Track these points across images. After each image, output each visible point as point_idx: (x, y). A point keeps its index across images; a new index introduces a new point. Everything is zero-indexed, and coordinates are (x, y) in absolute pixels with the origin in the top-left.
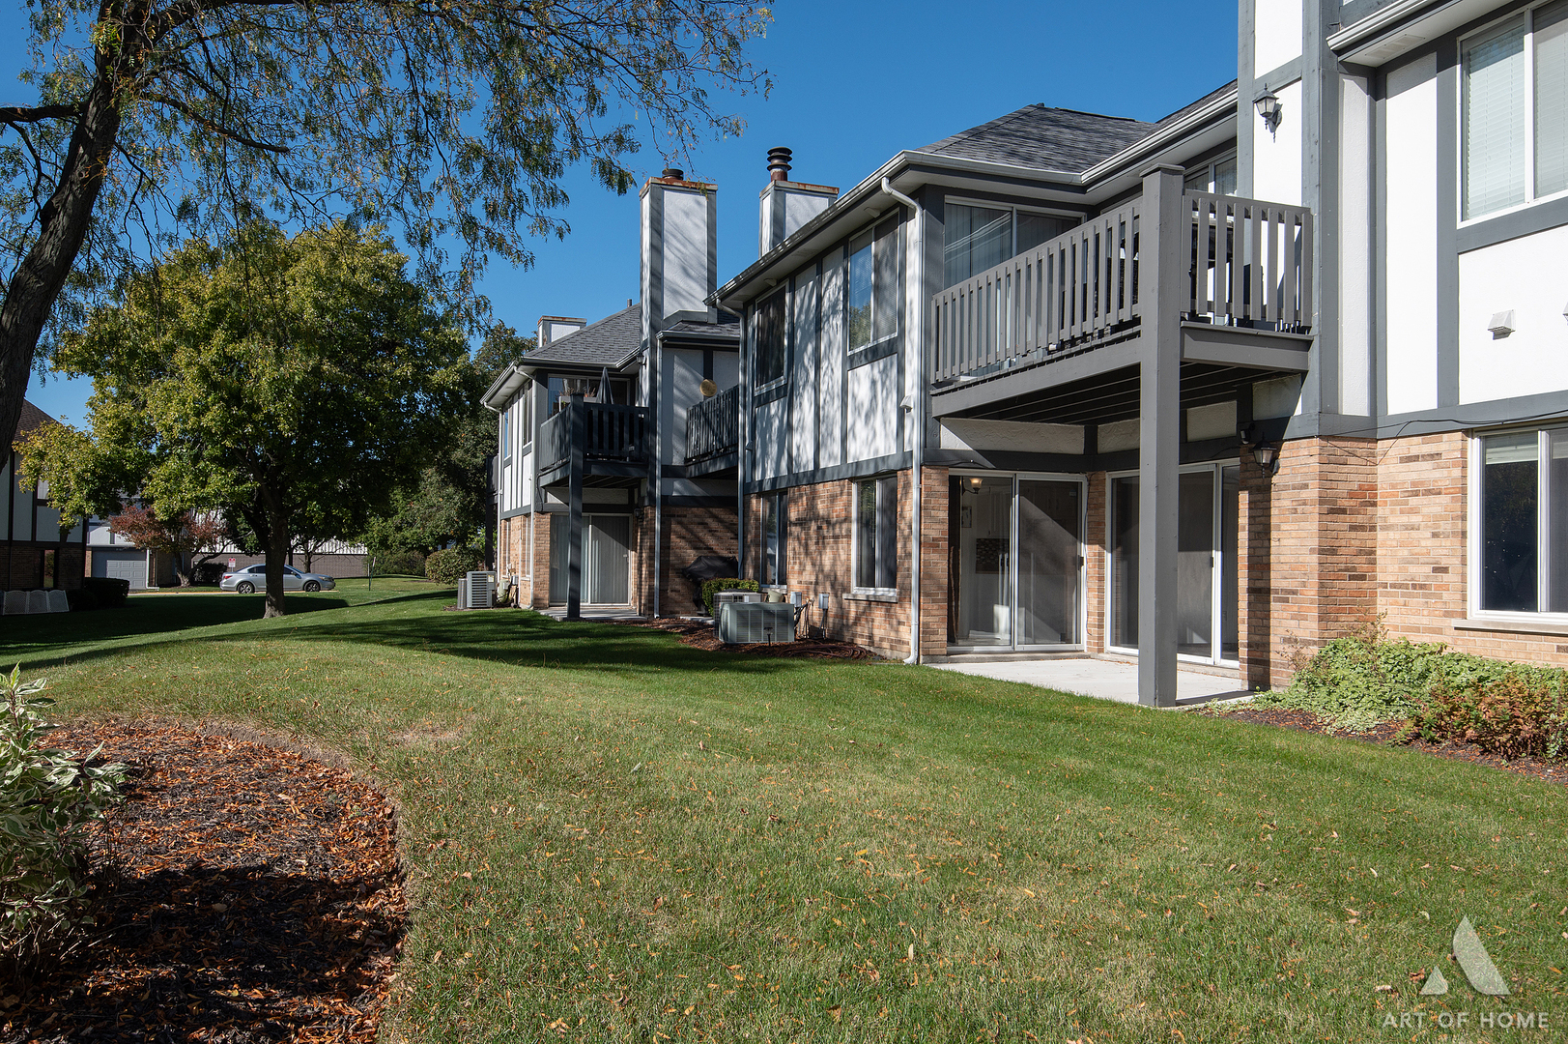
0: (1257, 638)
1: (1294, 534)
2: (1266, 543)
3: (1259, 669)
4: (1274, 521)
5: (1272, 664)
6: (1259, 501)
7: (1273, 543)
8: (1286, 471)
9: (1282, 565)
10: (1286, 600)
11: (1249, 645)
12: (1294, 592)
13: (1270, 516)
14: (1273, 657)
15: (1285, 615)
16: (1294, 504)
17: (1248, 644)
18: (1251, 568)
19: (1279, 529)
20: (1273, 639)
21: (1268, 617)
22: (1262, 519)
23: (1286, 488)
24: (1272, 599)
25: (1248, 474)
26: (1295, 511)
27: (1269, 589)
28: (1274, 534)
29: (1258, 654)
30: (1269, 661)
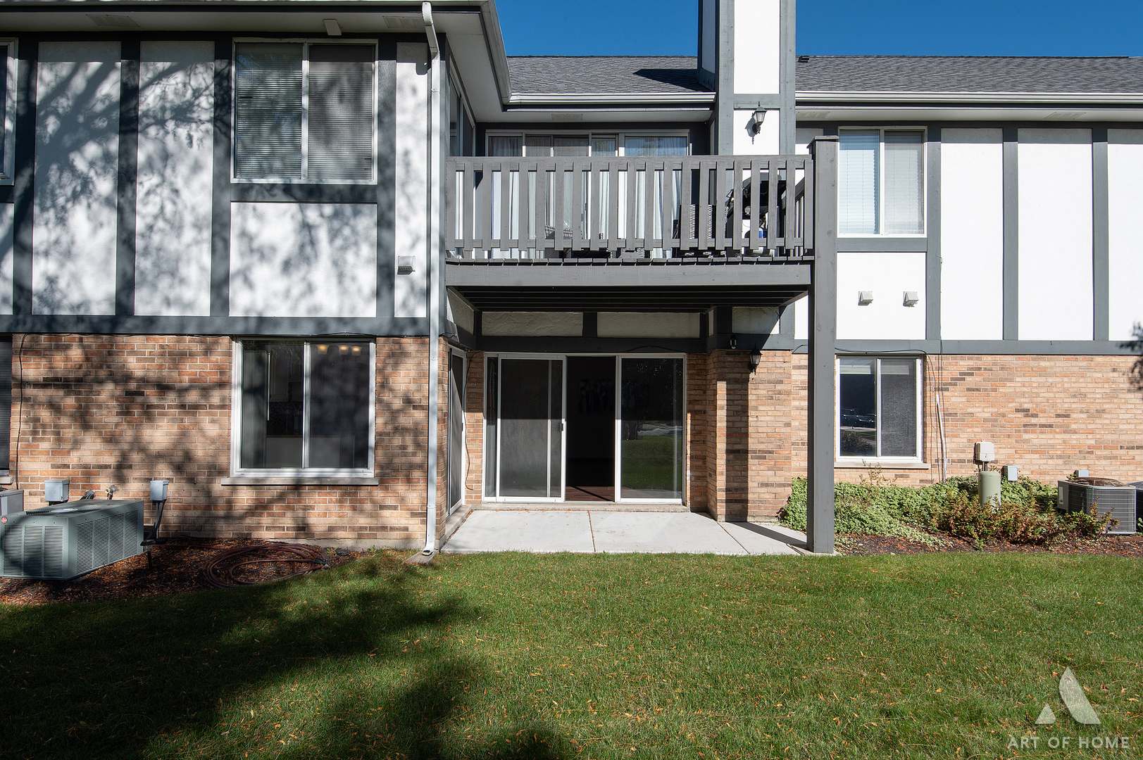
0: (735, 485)
1: (770, 413)
2: (744, 419)
3: (738, 506)
4: (751, 404)
5: (750, 502)
6: (737, 389)
7: (750, 419)
8: (762, 371)
9: (759, 434)
10: (764, 458)
11: (728, 490)
12: (770, 452)
13: (748, 400)
14: (750, 496)
15: (762, 467)
16: (770, 393)
17: (726, 489)
18: (729, 436)
19: (756, 409)
20: (750, 484)
21: (746, 470)
22: (741, 402)
23: (762, 382)
24: (749, 457)
25: (726, 369)
26: (772, 398)
27: (748, 450)
28: (751, 413)
29: (737, 495)
30: (748, 500)
